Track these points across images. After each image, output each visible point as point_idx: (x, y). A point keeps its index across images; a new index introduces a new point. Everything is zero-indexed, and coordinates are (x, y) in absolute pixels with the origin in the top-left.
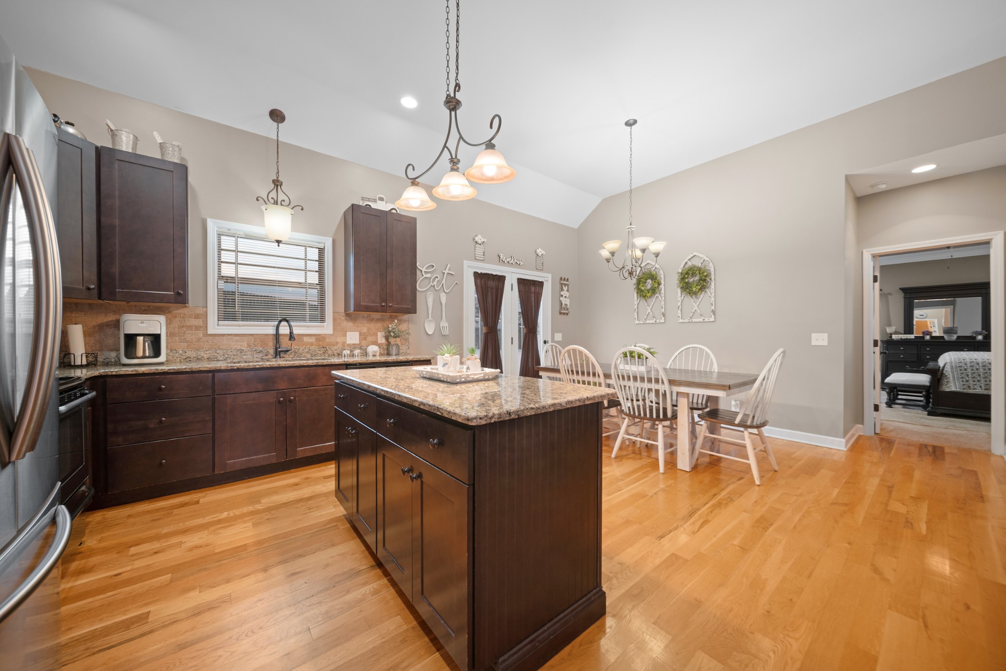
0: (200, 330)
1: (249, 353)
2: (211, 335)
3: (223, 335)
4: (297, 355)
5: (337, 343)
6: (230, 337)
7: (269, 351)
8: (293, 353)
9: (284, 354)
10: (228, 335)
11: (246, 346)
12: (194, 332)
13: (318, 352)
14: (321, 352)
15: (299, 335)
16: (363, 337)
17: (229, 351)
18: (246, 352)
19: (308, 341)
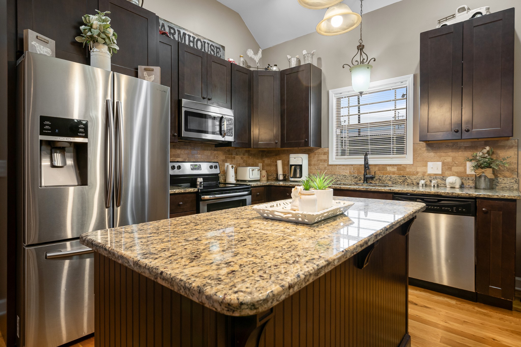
0: (326, 162)
1: (350, 178)
2: (331, 165)
3: (337, 165)
4: (381, 182)
5: (417, 173)
6: (340, 166)
7: (362, 177)
8: (378, 180)
9: (372, 180)
10: (339, 165)
11: (348, 173)
12: (323, 163)
13: (398, 180)
14: (401, 180)
15: (384, 165)
16: (447, 167)
17: (339, 176)
18: (348, 177)
19: (391, 170)
